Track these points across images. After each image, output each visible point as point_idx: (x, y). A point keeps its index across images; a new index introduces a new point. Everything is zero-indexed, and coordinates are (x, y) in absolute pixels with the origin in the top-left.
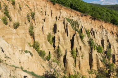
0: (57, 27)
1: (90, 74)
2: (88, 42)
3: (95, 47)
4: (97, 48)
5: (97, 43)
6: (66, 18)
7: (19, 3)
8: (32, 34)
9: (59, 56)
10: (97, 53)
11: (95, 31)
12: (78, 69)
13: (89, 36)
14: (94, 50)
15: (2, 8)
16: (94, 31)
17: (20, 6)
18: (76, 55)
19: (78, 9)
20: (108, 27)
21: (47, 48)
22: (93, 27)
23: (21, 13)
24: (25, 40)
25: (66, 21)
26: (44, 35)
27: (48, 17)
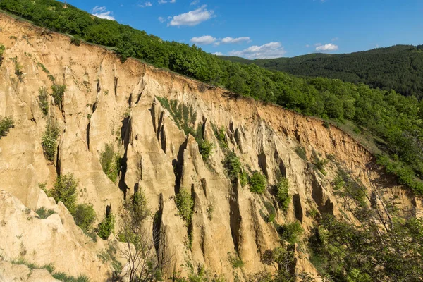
0: (133, 125)
1: (235, 266)
2: (222, 165)
3: (245, 178)
4: (249, 179)
5: (247, 166)
6: (158, 98)
7: (15, 60)
8: (51, 153)
9: (138, 218)
10: (252, 196)
11: (240, 131)
12: (198, 257)
13: (224, 147)
14: (242, 185)
16: (237, 130)
17: (17, 67)
19: (191, 70)
20: (273, 115)
21: (99, 195)
22: (233, 120)
23: (21, 89)
25: (158, 107)
26: (90, 154)
27: (105, 98)
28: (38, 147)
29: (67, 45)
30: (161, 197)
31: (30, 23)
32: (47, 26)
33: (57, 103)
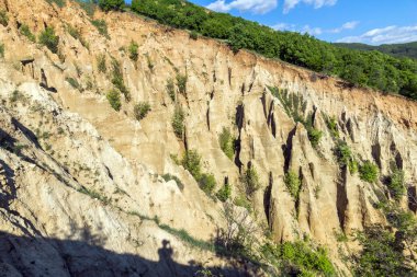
0: (245, 112)
1: (339, 240)
2: (332, 152)
3: (355, 166)
4: (360, 167)
5: (359, 155)
6: (269, 88)
7: (146, 55)
8: (180, 132)
9: (251, 190)
10: (361, 183)
11: (352, 121)
12: (304, 227)
13: (334, 135)
14: (352, 172)
15: (108, 70)
16: (349, 120)
17: (149, 62)
18: (300, 187)
19: (303, 60)
20: (394, 106)
21: (219, 167)
22: (346, 110)
23: (153, 79)
24: (163, 148)
25: (269, 95)
26: (210, 134)
27: (220, 87)
28: (170, 127)
29: (187, 40)
30: (270, 175)
31: (155, 22)
32: (169, 23)
33: (181, 92)
